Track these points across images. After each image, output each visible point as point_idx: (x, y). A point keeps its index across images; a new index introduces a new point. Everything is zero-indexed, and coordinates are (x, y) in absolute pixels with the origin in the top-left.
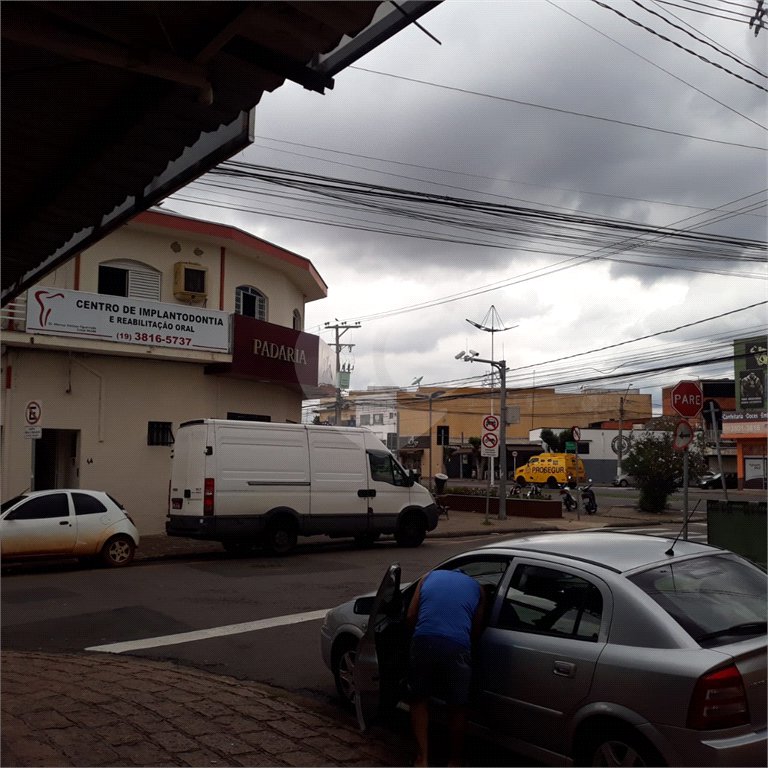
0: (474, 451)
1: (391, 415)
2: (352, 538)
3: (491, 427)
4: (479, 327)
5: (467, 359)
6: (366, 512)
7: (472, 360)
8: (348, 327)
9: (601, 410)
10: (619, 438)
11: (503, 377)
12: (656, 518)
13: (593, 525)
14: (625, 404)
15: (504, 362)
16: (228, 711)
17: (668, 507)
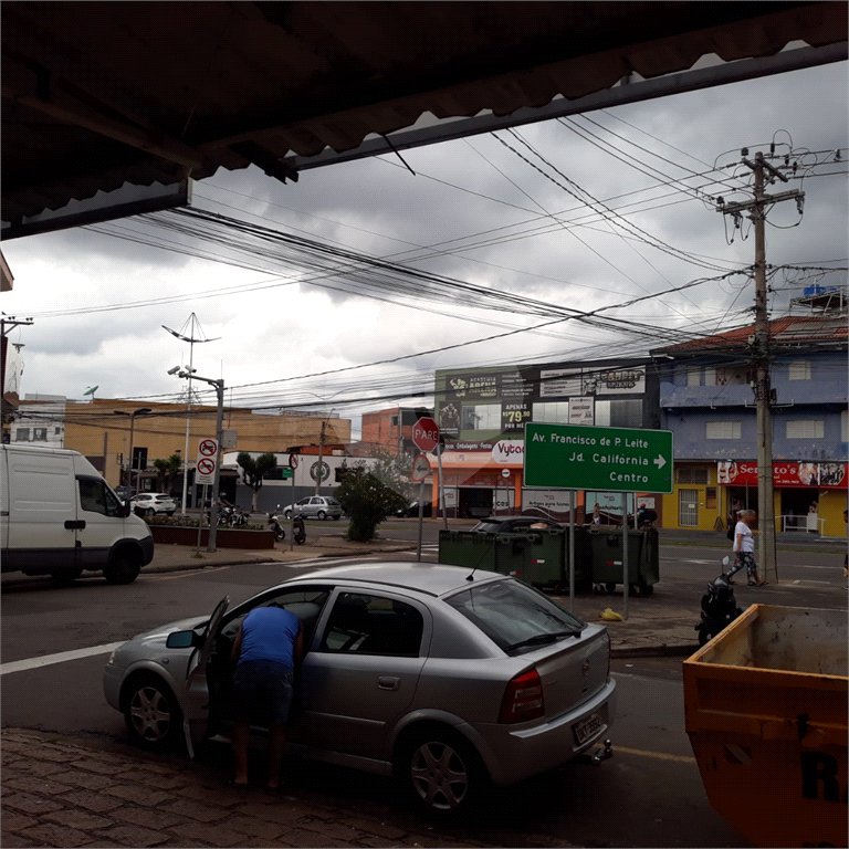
0: (159, 474)
1: (57, 431)
2: (49, 576)
3: (207, 452)
4: (176, 335)
5: (181, 375)
6: (73, 545)
7: (187, 376)
8: (17, 323)
9: (299, 434)
10: (320, 464)
11: (220, 397)
12: (365, 547)
13: (307, 555)
14: (327, 429)
15: (222, 381)
16: (19, 758)
17: (376, 536)
